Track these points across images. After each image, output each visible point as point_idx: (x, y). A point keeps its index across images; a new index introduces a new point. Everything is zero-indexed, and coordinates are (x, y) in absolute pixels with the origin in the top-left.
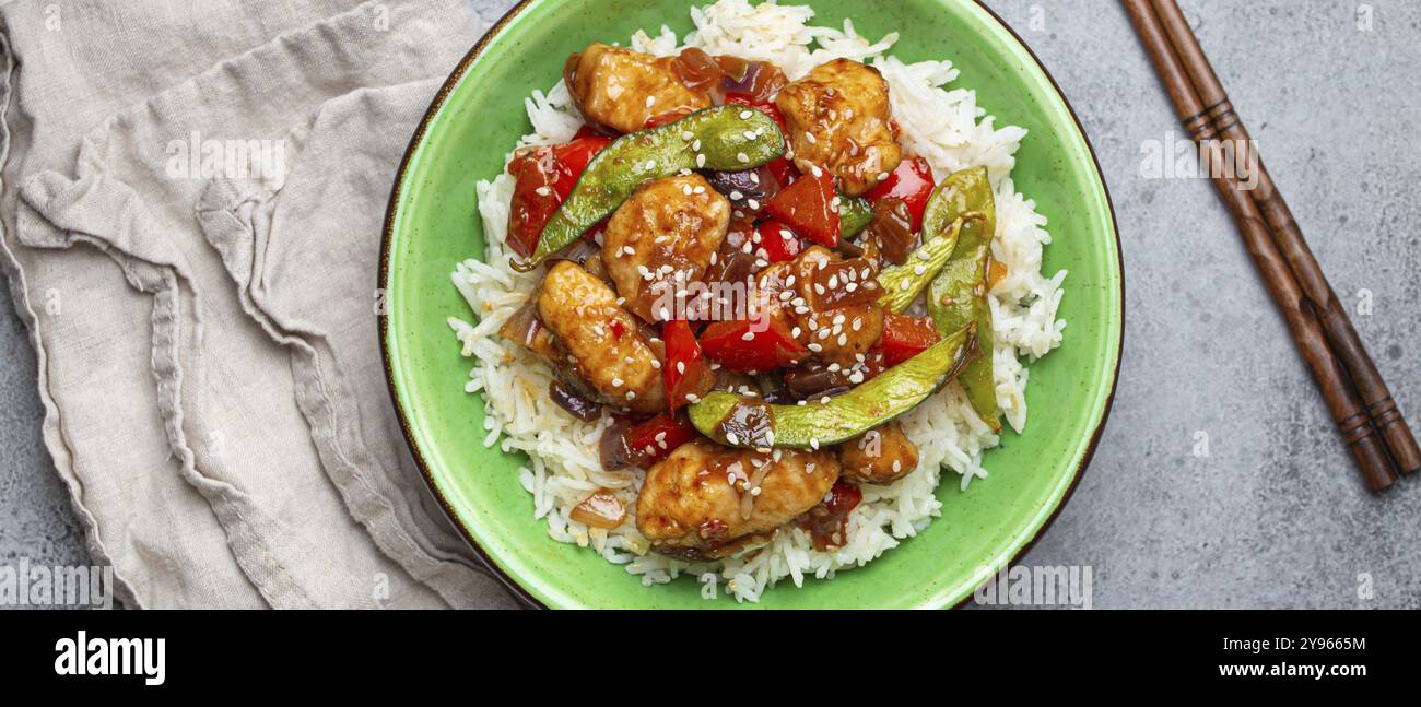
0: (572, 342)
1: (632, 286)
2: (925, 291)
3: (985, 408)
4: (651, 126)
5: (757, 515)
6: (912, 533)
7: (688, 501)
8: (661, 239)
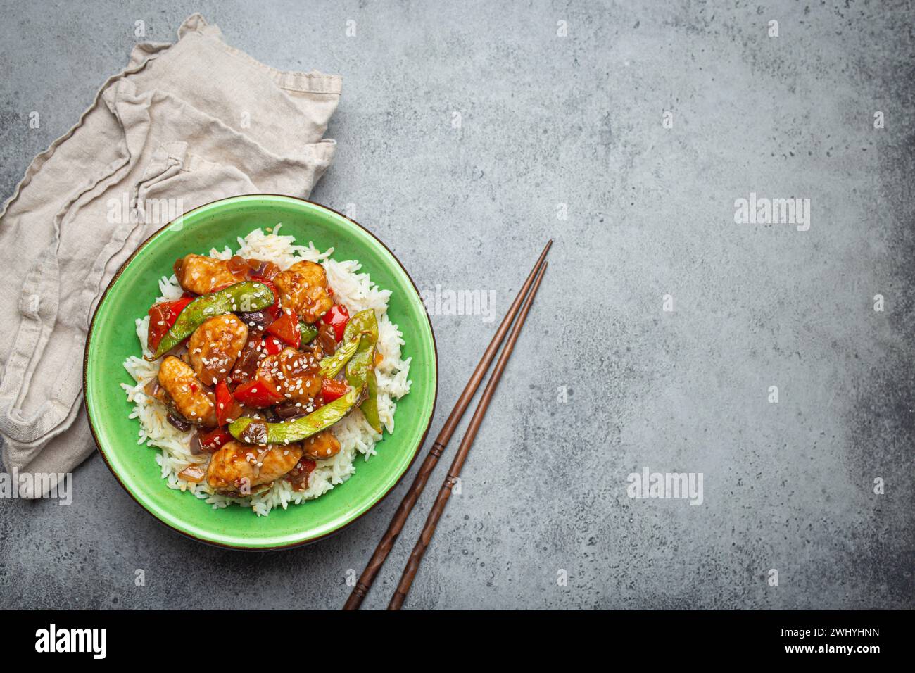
0: (173, 395)
1: (200, 367)
2: (345, 367)
3: (374, 422)
4: (213, 291)
5: (262, 476)
6: (341, 482)
7: (228, 469)
8: (213, 345)
